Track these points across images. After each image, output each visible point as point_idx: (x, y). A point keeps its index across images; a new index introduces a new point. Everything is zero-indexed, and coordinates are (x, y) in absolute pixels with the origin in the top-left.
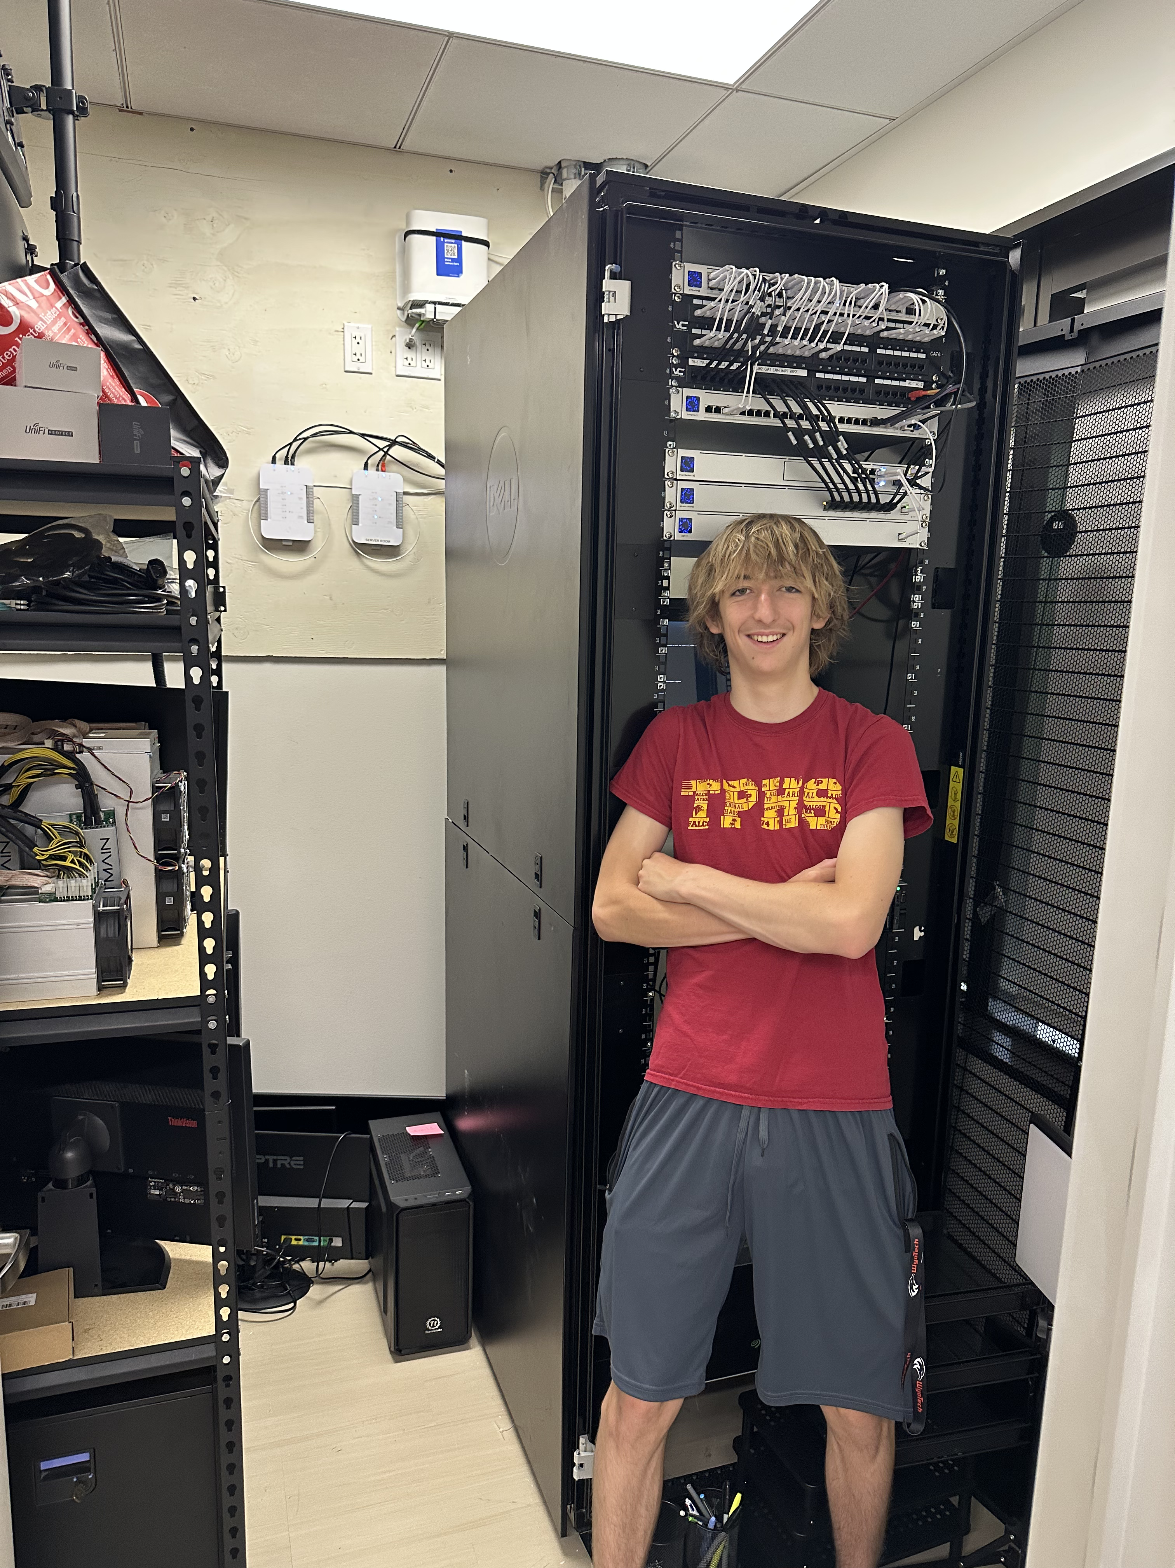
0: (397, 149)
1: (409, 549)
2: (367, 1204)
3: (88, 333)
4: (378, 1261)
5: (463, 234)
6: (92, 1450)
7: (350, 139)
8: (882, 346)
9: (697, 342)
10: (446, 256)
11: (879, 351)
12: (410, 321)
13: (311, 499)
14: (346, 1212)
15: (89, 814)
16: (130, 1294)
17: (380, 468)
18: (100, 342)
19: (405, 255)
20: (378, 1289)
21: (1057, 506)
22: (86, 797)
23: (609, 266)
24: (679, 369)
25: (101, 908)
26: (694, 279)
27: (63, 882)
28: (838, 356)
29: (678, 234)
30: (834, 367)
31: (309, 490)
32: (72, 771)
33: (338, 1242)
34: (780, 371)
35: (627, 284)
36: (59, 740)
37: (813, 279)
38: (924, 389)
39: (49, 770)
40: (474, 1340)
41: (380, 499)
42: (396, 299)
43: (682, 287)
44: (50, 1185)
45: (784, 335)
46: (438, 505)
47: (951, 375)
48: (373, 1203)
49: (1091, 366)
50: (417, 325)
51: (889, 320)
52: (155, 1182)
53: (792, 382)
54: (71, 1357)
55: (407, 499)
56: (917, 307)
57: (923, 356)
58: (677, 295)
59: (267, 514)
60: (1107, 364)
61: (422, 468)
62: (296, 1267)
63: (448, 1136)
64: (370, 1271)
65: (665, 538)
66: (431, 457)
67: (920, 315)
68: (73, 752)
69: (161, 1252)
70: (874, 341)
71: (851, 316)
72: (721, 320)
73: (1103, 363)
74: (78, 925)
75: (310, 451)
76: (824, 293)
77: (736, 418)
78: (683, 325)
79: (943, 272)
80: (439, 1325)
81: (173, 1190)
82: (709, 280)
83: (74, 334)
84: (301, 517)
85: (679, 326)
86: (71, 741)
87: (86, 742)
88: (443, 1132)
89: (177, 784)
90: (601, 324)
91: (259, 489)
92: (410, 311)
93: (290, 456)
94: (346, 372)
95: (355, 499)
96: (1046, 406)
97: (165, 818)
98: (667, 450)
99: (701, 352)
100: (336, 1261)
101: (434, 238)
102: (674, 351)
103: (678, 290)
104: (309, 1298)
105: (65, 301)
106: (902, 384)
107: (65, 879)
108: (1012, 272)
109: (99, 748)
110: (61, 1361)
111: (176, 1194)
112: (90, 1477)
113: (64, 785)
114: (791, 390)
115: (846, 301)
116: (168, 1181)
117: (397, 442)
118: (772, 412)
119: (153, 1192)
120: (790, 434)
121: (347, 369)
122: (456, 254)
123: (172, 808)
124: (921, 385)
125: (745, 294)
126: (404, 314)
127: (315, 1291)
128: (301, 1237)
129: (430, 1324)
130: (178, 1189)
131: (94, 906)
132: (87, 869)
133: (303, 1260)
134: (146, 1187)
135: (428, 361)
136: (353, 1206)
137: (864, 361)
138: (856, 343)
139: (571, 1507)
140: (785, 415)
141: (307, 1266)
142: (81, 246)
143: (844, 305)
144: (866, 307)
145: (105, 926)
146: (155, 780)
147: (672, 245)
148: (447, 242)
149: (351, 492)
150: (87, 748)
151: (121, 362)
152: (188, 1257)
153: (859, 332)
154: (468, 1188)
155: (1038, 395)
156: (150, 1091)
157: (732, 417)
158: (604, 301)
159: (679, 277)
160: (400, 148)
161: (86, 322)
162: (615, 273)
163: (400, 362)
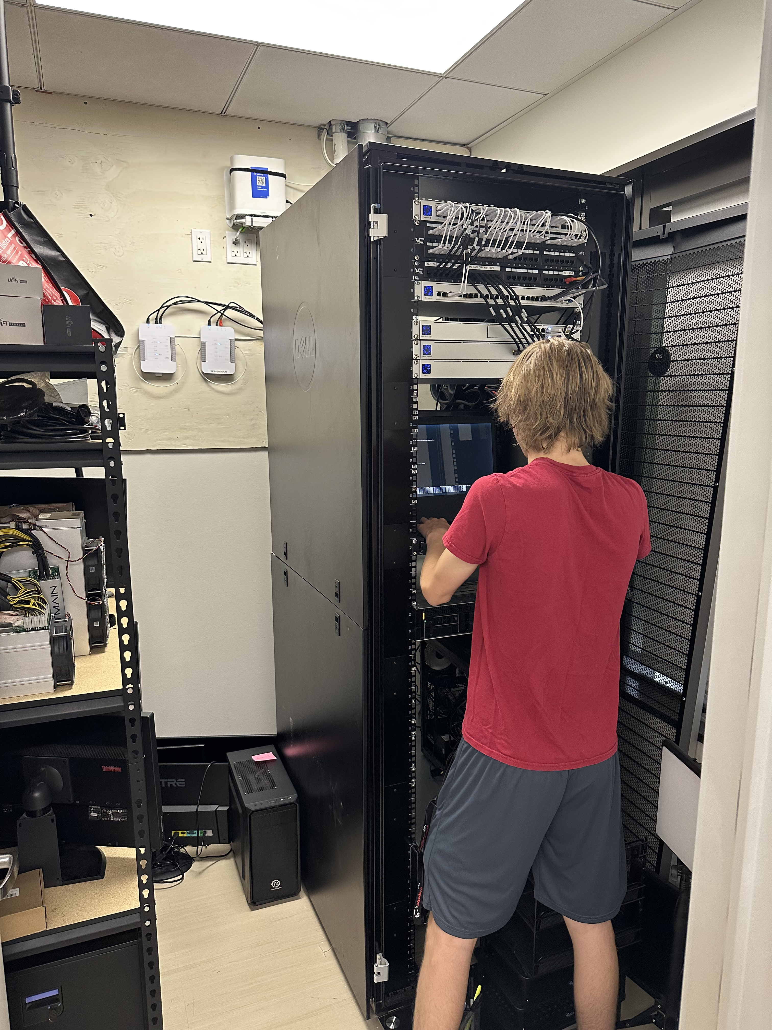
0: (223, 114)
1: (240, 377)
2: (228, 807)
3: (29, 253)
4: (237, 844)
5: (269, 170)
6: (60, 988)
7: (192, 108)
8: (547, 250)
9: (430, 251)
10: (258, 185)
11: (545, 253)
12: (235, 227)
13: (173, 346)
14: (214, 813)
15: (42, 571)
16: (80, 883)
17: (218, 324)
18: (38, 259)
19: (231, 186)
20: (238, 863)
21: (658, 345)
22: (40, 559)
23: (373, 204)
24: (419, 269)
25: (54, 634)
26: (427, 210)
27: (29, 619)
28: (520, 257)
29: (416, 182)
30: (517, 264)
31: (172, 340)
32: (29, 543)
33: (210, 833)
34: (483, 268)
35: (385, 216)
36: (19, 522)
37: (503, 209)
38: (574, 277)
39: (14, 543)
40: (302, 893)
41: (219, 344)
42: (225, 213)
43: (419, 216)
44: (24, 815)
45: (486, 245)
46: (259, 347)
47: (591, 266)
48: (233, 807)
49: (677, 255)
50: (240, 230)
51: (551, 233)
52: (94, 808)
53: (491, 275)
54: (45, 929)
55: (236, 343)
56: (569, 224)
57: (573, 255)
58: (417, 221)
59: (144, 357)
60: (687, 254)
61: (246, 323)
62: (182, 850)
63: (280, 761)
64: (231, 850)
65: (414, 377)
66: (252, 316)
67: (571, 229)
68: (30, 529)
69: (99, 853)
70: (542, 246)
71: (528, 231)
72: (446, 236)
73: (684, 254)
74: (40, 646)
75: (172, 314)
76: (511, 217)
77: (456, 299)
78: (421, 240)
79: (584, 201)
80: (279, 884)
81: (106, 813)
82: (437, 211)
83: (21, 255)
84: (167, 358)
85: (418, 241)
86: (28, 522)
87: (38, 523)
88: (276, 758)
89: (99, 548)
90: (369, 243)
91: (139, 340)
92: (235, 221)
93: (158, 318)
94: (194, 261)
95: (203, 345)
96: (649, 280)
97: (92, 570)
98: (413, 321)
99: (433, 257)
100: (208, 845)
101: (250, 173)
102: (416, 257)
103: (417, 218)
104: (192, 871)
105: (14, 233)
106: (560, 273)
107: (30, 617)
108: (627, 200)
109: (47, 526)
110: (38, 932)
111: (108, 815)
112: (59, 1005)
113: (24, 552)
114: (490, 280)
115: (524, 222)
116: (102, 807)
117: (230, 307)
118: (479, 294)
119: (92, 814)
120: (491, 309)
121: (194, 259)
122: (265, 183)
123: (96, 563)
124: (572, 273)
125: (461, 219)
126: (231, 222)
127: (196, 866)
128: (185, 831)
129: (273, 884)
130: (109, 812)
131: (50, 633)
132: (44, 608)
133: (186, 846)
134: (87, 812)
135: (248, 253)
136: (219, 809)
137: (536, 260)
138: (531, 248)
139: (372, 1000)
140: (487, 296)
141: (190, 850)
142: (18, 189)
143: (524, 224)
144: (538, 226)
145: (57, 646)
146: (84, 545)
147: (412, 189)
148: (258, 176)
149: (200, 340)
150: (39, 526)
151: (52, 270)
152: (117, 856)
153: (533, 241)
154: (296, 795)
155: (644, 273)
156: (89, 750)
157: (453, 299)
158: (370, 228)
159: (417, 210)
160: (224, 113)
161: (28, 246)
162: (377, 209)
163: (230, 254)
